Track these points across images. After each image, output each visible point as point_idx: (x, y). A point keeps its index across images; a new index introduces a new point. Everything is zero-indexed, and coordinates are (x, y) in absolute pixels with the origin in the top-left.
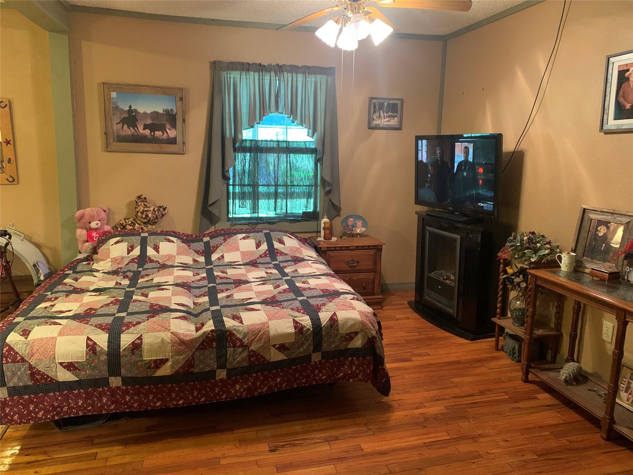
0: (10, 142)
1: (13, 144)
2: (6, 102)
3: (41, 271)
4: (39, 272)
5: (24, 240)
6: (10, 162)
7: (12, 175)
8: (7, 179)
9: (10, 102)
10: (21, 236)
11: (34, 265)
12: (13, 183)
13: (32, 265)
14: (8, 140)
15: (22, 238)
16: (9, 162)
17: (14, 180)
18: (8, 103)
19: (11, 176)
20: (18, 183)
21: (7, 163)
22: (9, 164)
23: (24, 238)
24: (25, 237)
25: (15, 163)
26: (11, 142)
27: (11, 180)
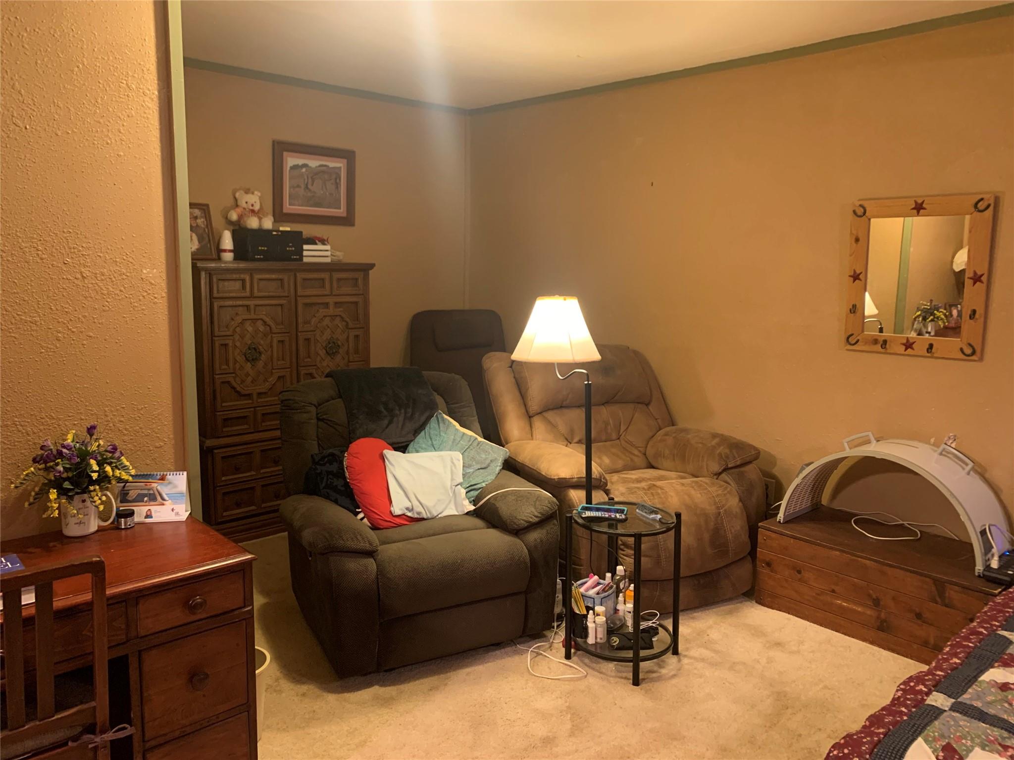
0: (982, 278)
1: (985, 284)
2: (989, 200)
3: (994, 550)
4: (990, 551)
5: (971, 472)
6: (974, 318)
7: (972, 343)
8: (962, 350)
9: (997, 200)
10: (967, 464)
11: (983, 533)
12: (974, 358)
13: (979, 530)
14: (979, 273)
15: (968, 468)
16: (972, 316)
17: (974, 353)
18: (992, 202)
19: (970, 345)
20: (981, 359)
21: (968, 317)
22: (971, 321)
23: (973, 469)
24: (976, 468)
25: (982, 319)
26: (984, 279)
27: (968, 351)
